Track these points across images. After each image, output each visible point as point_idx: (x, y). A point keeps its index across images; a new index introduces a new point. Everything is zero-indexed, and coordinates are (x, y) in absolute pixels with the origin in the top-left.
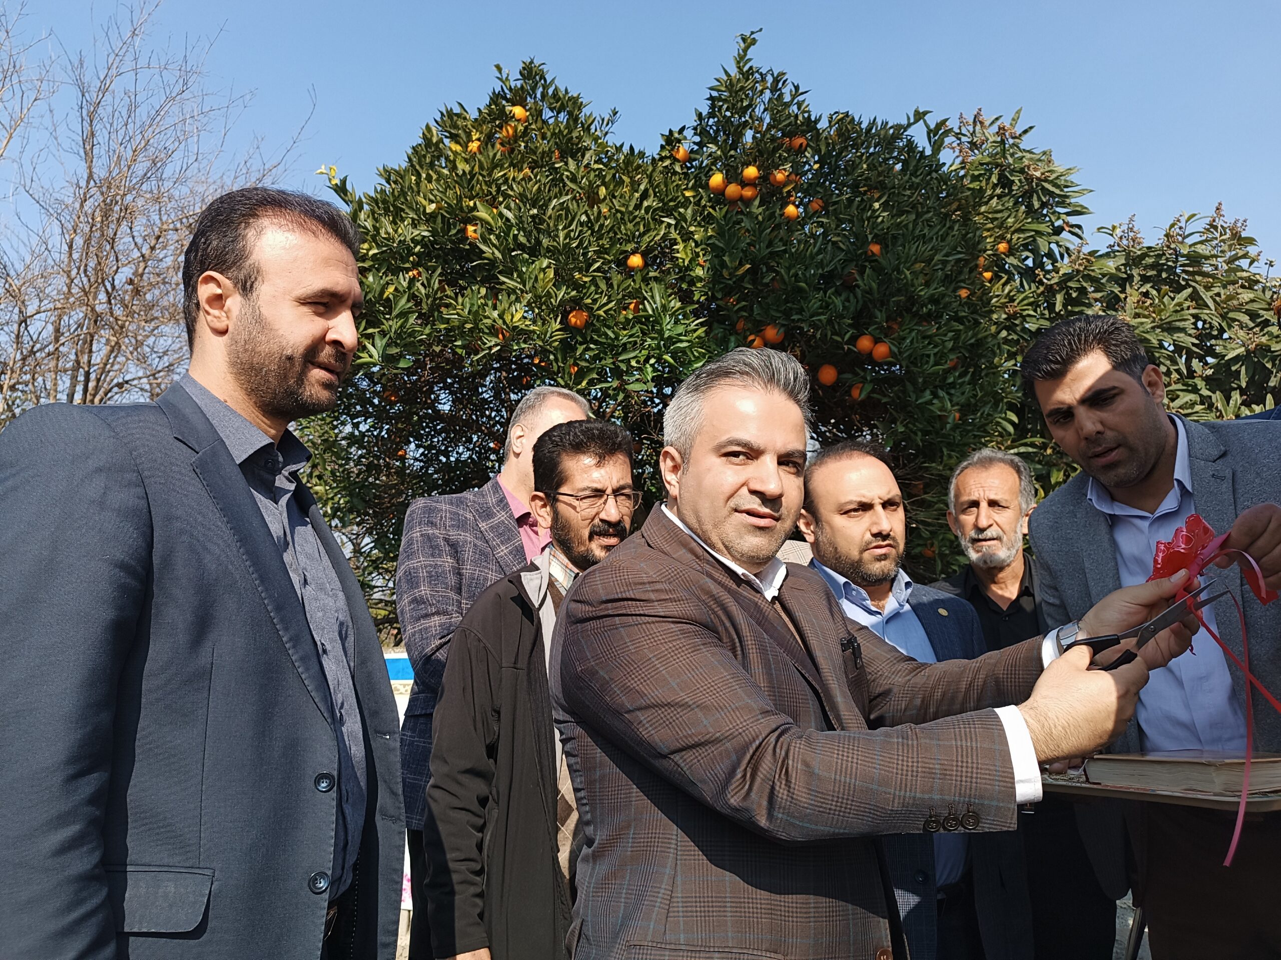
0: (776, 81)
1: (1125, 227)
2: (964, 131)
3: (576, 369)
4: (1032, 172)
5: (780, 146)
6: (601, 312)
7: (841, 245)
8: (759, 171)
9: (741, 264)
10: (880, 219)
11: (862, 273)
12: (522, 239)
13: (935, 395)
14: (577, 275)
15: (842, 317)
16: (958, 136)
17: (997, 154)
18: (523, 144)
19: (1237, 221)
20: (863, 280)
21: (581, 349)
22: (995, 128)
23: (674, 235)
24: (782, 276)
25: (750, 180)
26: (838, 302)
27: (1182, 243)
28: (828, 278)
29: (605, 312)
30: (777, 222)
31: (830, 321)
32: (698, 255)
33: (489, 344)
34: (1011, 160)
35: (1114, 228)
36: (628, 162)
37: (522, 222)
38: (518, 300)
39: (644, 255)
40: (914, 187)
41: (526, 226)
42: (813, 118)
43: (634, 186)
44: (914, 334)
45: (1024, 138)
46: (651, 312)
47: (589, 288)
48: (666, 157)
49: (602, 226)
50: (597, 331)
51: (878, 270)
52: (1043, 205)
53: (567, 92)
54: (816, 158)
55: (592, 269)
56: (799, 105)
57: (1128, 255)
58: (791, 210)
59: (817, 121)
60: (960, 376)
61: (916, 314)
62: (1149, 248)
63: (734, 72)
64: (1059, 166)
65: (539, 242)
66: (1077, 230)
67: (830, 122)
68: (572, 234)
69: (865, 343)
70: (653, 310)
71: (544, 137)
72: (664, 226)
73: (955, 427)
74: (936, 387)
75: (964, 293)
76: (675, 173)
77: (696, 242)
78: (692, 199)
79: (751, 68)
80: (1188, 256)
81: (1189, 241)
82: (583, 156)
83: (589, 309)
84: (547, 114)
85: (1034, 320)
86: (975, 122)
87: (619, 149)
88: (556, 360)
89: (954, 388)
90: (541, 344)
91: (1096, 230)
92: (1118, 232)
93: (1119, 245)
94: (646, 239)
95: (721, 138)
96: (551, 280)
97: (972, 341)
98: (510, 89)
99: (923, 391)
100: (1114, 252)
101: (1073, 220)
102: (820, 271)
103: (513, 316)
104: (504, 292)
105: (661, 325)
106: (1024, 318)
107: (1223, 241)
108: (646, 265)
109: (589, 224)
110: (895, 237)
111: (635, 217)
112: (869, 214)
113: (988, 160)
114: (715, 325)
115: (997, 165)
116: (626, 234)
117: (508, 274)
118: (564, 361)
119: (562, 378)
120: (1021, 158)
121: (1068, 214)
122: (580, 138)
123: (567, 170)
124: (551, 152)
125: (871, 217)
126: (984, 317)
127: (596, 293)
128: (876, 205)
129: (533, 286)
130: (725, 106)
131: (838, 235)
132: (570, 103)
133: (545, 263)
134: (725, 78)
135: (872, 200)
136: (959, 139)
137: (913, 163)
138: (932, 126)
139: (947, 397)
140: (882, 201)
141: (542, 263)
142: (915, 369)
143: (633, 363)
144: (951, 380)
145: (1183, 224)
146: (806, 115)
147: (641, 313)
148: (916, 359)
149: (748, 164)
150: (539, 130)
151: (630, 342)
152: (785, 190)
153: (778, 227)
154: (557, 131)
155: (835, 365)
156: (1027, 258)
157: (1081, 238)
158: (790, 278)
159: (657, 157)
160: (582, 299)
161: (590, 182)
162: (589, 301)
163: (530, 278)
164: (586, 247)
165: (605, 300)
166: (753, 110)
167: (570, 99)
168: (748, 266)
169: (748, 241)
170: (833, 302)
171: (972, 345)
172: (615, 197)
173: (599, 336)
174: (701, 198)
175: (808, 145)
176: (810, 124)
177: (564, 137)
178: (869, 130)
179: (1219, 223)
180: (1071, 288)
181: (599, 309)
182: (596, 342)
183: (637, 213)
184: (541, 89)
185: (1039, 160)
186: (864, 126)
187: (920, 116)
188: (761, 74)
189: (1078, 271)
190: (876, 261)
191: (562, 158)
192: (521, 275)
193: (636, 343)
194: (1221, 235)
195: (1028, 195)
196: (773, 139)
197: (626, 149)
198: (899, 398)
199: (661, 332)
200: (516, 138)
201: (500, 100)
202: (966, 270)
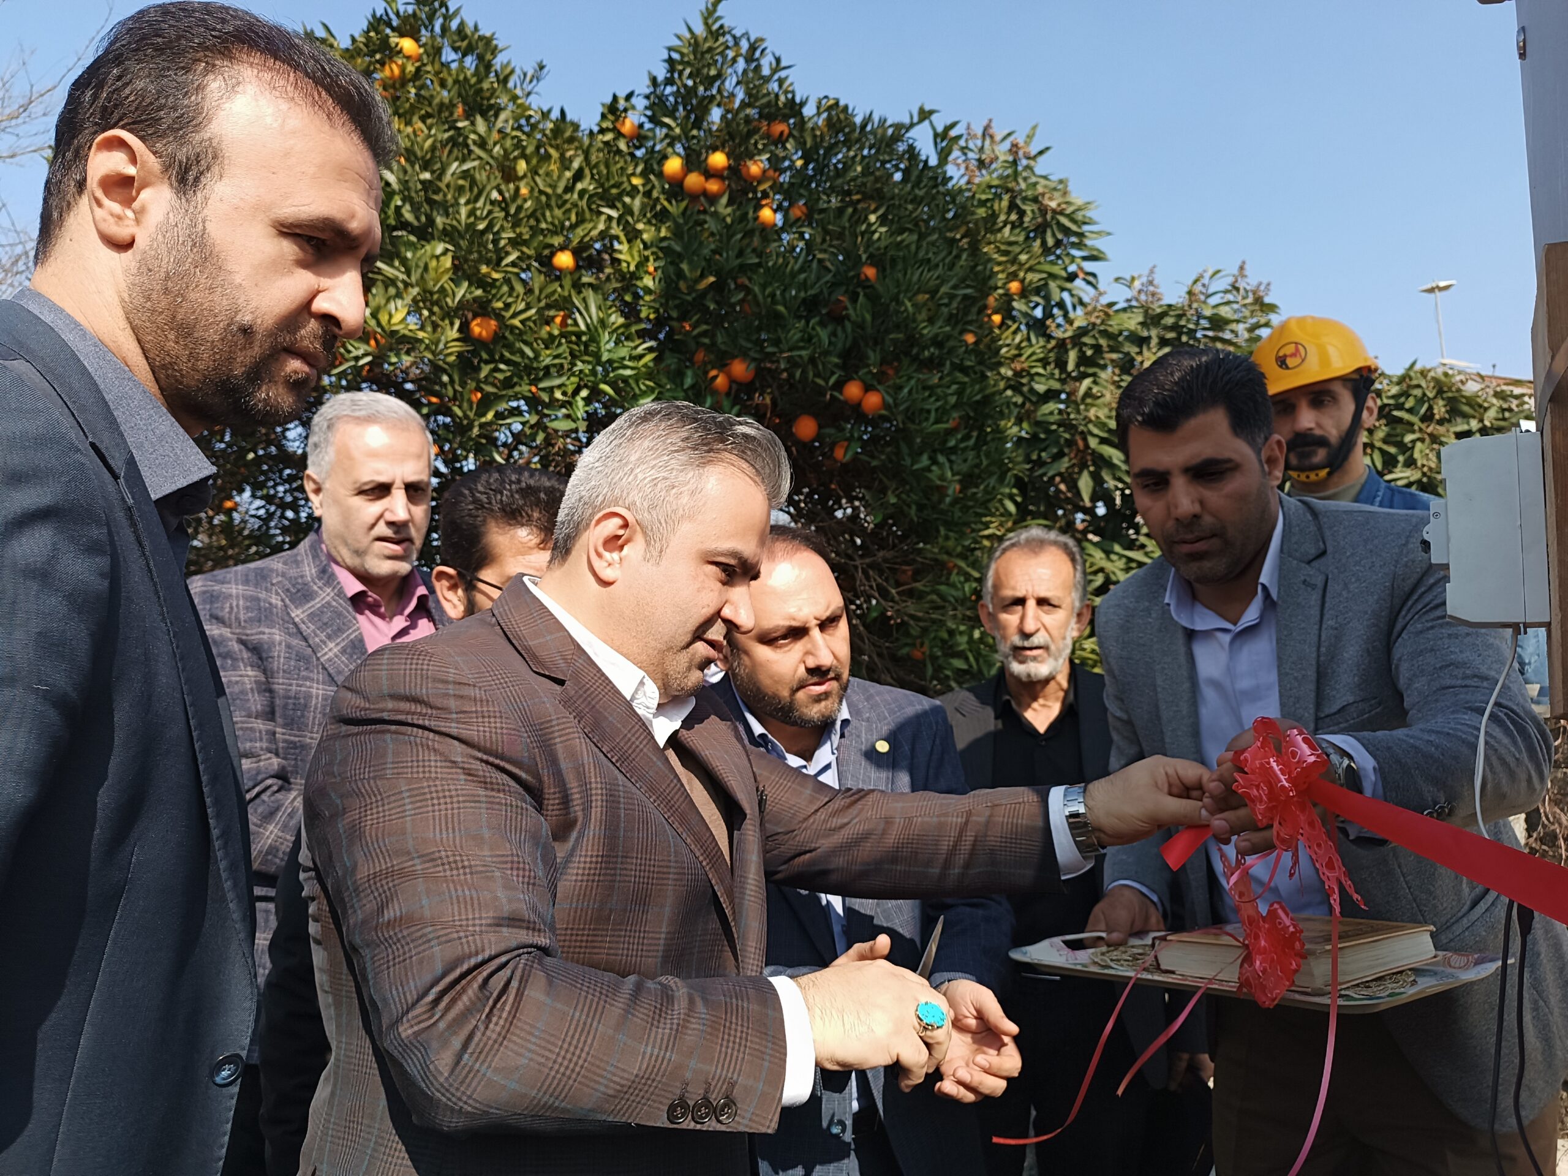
0: (753, 48)
1: (1144, 280)
2: (971, 145)
3: (479, 395)
4: (1046, 202)
5: (756, 130)
6: (516, 322)
7: (828, 264)
8: (729, 158)
9: (703, 276)
10: (876, 236)
11: (854, 299)
12: (408, 216)
13: (934, 462)
14: (484, 269)
15: (826, 353)
16: (964, 150)
17: (1008, 176)
18: (413, 91)
19: (1260, 284)
20: (855, 309)
21: (485, 370)
22: (1007, 145)
23: (616, 230)
24: (755, 296)
25: (716, 170)
26: (824, 334)
27: (1205, 302)
28: (811, 306)
29: (522, 322)
30: (750, 226)
31: (812, 360)
32: (647, 259)
33: (355, 353)
34: (1023, 186)
35: (1133, 279)
36: (557, 131)
37: (408, 189)
38: (399, 295)
39: (576, 253)
40: (917, 201)
41: (413, 194)
42: (798, 100)
43: (565, 163)
44: (913, 382)
45: (1040, 159)
46: (583, 327)
47: (499, 288)
48: (608, 130)
49: (519, 208)
50: (510, 347)
51: (873, 298)
52: (1058, 243)
53: (476, 28)
54: (800, 153)
55: (504, 263)
56: (781, 82)
57: (1146, 313)
58: (766, 214)
59: (803, 104)
60: (963, 439)
61: (915, 359)
62: (1170, 306)
63: (700, 30)
64: (1077, 198)
65: (431, 222)
66: (1091, 279)
67: (818, 108)
68: (478, 213)
69: (853, 390)
70: (587, 325)
71: (443, 84)
72: (603, 218)
73: (956, 501)
74: (934, 451)
75: (970, 339)
76: (619, 152)
77: (644, 243)
78: (641, 188)
79: (722, 27)
80: (1210, 319)
81: (1213, 301)
82: (496, 116)
83: (498, 316)
84: (449, 55)
85: (1043, 379)
86: (984, 135)
87: (545, 115)
88: (452, 381)
89: (955, 453)
90: (430, 356)
91: (1112, 279)
92: (1137, 284)
93: (1137, 300)
94: (580, 232)
95: (681, 112)
96: (447, 271)
97: (978, 397)
98: (397, 14)
99: (921, 454)
100: (1131, 307)
101: (1089, 266)
102: (802, 294)
103: (391, 316)
104: (379, 284)
105: (598, 343)
106: (1032, 377)
107: (1245, 305)
108: (578, 267)
109: (504, 205)
110: (893, 261)
111: (566, 201)
112: (864, 227)
113: (996, 182)
114: (667, 354)
115: (1008, 190)
116: (552, 223)
117: (389, 259)
118: (463, 384)
119: (460, 407)
120: (1035, 184)
121: (1085, 258)
122: (493, 91)
123: (475, 132)
124: (452, 106)
125: (866, 231)
126: (992, 370)
127: (510, 295)
128: (873, 218)
129: (422, 277)
130: (688, 71)
131: (825, 251)
132: (480, 44)
133: (440, 248)
134: (688, 35)
135: (867, 212)
136: (965, 154)
137: (915, 174)
138: (940, 129)
139: (947, 465)
140: (880, 212)
141: (434, 249)
142: (912, 427)
143: (558, 395)
144: (952, 443)
145: (1206, 281)
146: (790, 96)
147: (570, 329)
148: (914, 415)
149: (715, 149)
150: (437, 73)
151: (554, 365)
152: (761, 188)
153: (749, 234)
154: (461, 78)
155: (815, 416)
156: (1037, 305)
157: (1095, 287)
158: (765, 298)
159: (596, 129)
160: (490, 301)
161: (505, 150)
162: (500, 305)
163: (417, 266)
164: (498, 232)
165: (522, 306)
166: (723, 82)
167: (481, 38)
168: (712, 279)
169: (713, 246)
170: (818, 335)
171: (977, 402)
172: (536, 173)
173: (512, 353)
174: (653, 187)
175: (790, 135)
176: (794, 108)
177: (471, 86)
178: (864, 126)
179: (1241, 284)
180: (1085, 344)
181: (514, 316)
182: (507, 362)
183: (567, 197)
184: (441, 20)
185: (1055, 189)
186: (858, 120)
187: (925, 115)
188: (734, 37)
189: (1094, 324)
190: (871, 287)
191: (469, 115)
192: (404, 261)
193: (562, 365)
194: (1244, 298)
195: (1041, 230)
196: (748, 120)
197: (555, 114)
198: (891, 461)
199: (597, 356)
200: (403, 81)
201: (382, 27)
202: (975, 310)
